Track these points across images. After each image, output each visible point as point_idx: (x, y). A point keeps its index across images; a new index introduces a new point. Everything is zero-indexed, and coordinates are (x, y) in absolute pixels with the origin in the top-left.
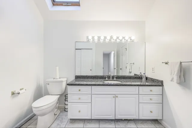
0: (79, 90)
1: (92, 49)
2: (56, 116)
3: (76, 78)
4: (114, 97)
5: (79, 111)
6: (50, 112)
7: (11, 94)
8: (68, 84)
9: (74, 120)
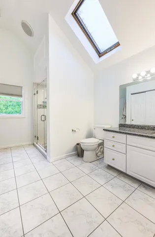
0: (113, 137)
3: (120, 126)
5: (113, 159)
6: (91, 151)
7: (71, 130)
8: (104, 130)
9: (110, 167)
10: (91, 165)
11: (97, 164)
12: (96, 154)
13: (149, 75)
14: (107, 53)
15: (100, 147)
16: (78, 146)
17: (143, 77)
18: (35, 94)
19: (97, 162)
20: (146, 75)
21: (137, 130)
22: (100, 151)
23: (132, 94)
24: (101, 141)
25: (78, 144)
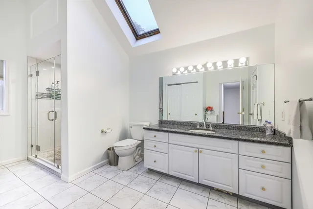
0: (155, 136)
1: (197, 82)
2: (137, 163)
3: (159, 123)
4: (196, 151)
5: (155, 161)
6: (129, 155)
7: (100, 131)
8: (144, 128)
9: (151, 171)
10: (129, 173)
11: (136, 170)
12: (134, 158)
13: (186, 72)
14: (145, 37)
15: (138, 149)
16: (110, 152)
17: (182, 73)
18: (31, 75)
19: (135, 168)
20: (184, 71)
21: (176, 126)
22: (138, 154)
23: (169, 85)
24: (139, 142)
25: (109, 149)
